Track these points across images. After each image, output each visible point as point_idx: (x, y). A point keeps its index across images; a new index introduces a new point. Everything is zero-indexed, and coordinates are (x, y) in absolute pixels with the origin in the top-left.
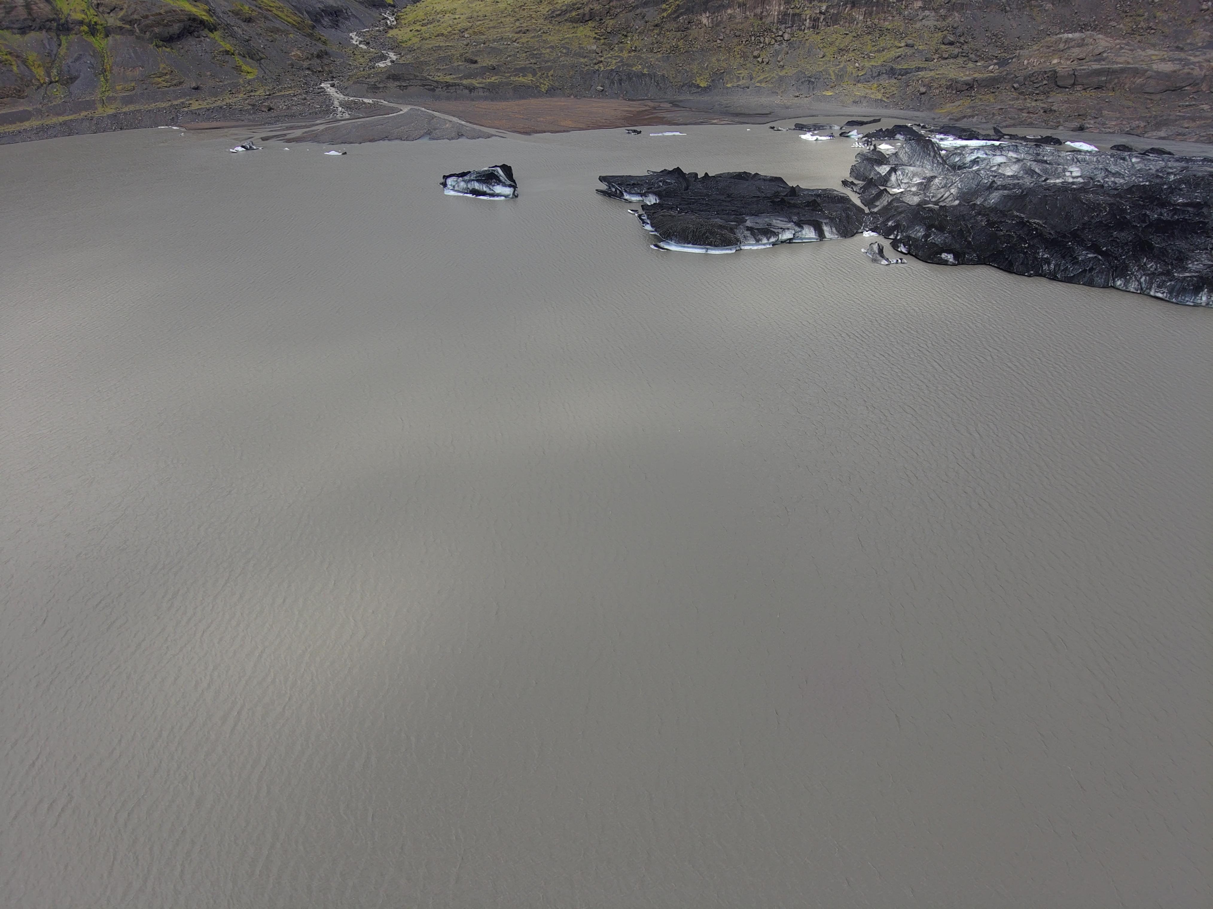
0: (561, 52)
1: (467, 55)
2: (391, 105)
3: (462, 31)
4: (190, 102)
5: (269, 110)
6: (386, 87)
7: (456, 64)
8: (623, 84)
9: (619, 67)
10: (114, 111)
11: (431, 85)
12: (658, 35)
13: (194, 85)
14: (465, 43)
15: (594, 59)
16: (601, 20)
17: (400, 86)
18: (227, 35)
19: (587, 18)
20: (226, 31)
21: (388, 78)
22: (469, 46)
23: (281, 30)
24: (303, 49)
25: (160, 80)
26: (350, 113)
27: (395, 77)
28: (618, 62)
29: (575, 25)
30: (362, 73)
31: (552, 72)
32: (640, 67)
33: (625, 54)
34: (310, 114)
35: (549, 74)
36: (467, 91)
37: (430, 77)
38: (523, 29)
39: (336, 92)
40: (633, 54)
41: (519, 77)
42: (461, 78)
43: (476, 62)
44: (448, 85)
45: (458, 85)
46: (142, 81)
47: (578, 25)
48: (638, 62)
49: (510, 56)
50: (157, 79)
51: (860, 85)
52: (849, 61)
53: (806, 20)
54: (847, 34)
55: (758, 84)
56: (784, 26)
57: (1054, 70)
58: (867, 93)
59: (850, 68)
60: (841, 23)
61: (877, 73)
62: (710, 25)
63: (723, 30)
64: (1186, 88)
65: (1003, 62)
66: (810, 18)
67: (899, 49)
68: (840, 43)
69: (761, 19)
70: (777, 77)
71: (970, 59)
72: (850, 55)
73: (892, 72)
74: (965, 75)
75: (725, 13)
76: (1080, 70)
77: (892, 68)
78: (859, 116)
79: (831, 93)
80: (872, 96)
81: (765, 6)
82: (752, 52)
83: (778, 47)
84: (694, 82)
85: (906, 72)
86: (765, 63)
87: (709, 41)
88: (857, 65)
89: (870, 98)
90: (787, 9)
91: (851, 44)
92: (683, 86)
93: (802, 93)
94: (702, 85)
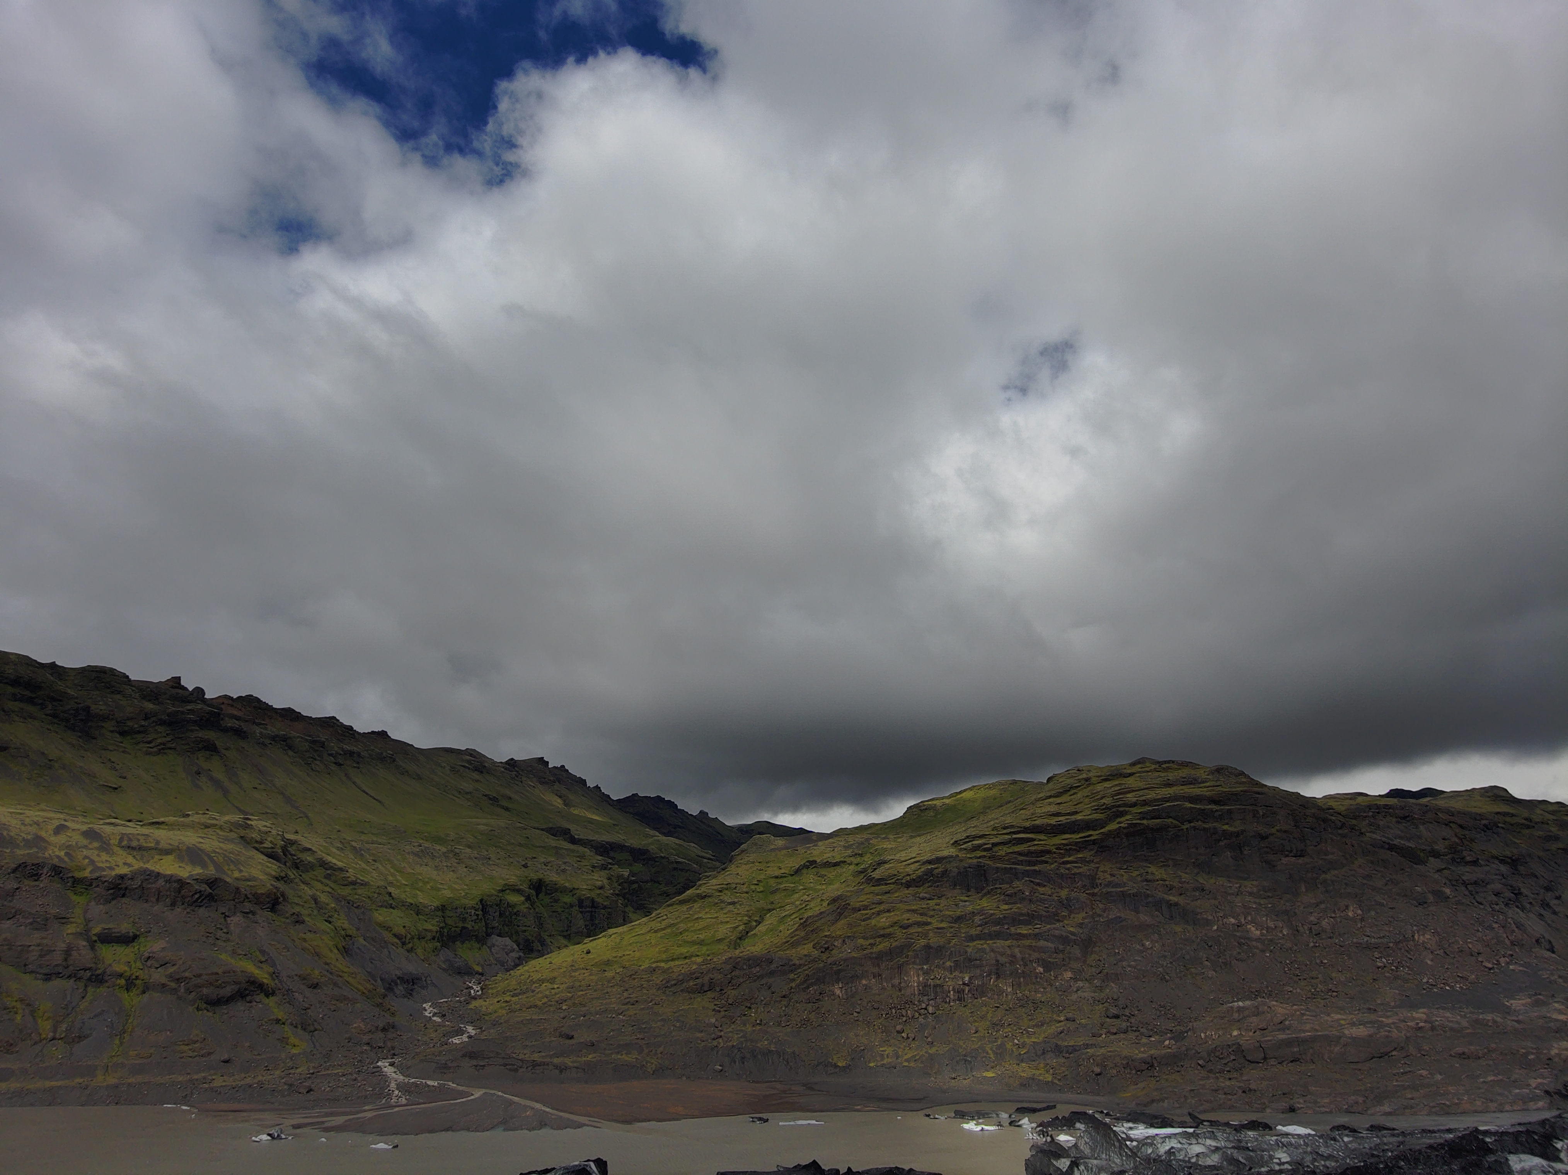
0: (674, 1025)
1: (563, 1029)
2: (461, 1088)
3: (560, 1002)
4: (214, 1077)
5: (308, 1092)
6: (458, 1066)
7: (547, 1040)
8: (746, 1063)
9: (742, 1043)
10: (116, 1081)
11: (513, 1065)
12: (786, 1007)
13: (226, 1057)
14: (562, 1015)
15: (712, 1033)
16: (721, 990)
17: (476, 1066)
18: (284, 1001)
19: (706, 988)
20: (285, 997)
21: (464, 1056)
22: (566, 1019)
23: (348, 998)
24: (368, 1020)
25: (187, 1048)
26: (408, 1097)
27: (472, 1055)
28: (741, 1037)
29: (693, 996)
30: (433, 1049)
31: (661, 1049)
32: (766, 1042)
33: (749, 1028)
34: (358, 1098)
35: (658, 1052)
36: (557, 1071)
37: (514, 1055)
38: (632, 1000)
39: (395, 1072)
40: (758, 1027)
41: (622, 1055)
42: (551, 1057)
43: (572, 1037)
44: (535, 1065)
45: (548, 1064)
46: (164, 1048)
47: (695, 996)
48: (763, 1037)
49: (613, 1030)
50: (182, 1047)
51: (1024, 1065)
52: (1006, 1037)
53: (949, 992)
54: (998, 1007)
55: (906, 1064)
56: (926, 998)
57: (1238, 1043)
58: (1034, 1075)
59: (1009, 1046)
60: (989, 995)
61: (1042, 1051)
62: (845, 997)
63: (859, 1002)
64: (1393, 1053)
65: (1178, 1037)
66: (954, 990)
67: (1060, 1024)
68: (992, 1017)
69: (900, 990)
70: (927, 1055)
71: (1142, 1034)
72: (1006, 1030)
73: (1058, 1050)
74: (1140, 1052)
75: (860, 983)
76: (1266, 1041)
77: (1057, 1045)
78: (1030, 1102)
79: (993, 1075)
80: (1041, 1078)
81: (902, 976)
82: (895, 1027)
83: (923, 1021)
84: (830, 1060)
85: (1074, 1049)
86: (911, 1039)
87: (844, 1014)
88: (1016, 1041)
89: (1039, 1080)
90: (927, 980)
91: (1005, 1018)
92: (817, 1066)
93: (960, 1074)
94: (840, 1064)
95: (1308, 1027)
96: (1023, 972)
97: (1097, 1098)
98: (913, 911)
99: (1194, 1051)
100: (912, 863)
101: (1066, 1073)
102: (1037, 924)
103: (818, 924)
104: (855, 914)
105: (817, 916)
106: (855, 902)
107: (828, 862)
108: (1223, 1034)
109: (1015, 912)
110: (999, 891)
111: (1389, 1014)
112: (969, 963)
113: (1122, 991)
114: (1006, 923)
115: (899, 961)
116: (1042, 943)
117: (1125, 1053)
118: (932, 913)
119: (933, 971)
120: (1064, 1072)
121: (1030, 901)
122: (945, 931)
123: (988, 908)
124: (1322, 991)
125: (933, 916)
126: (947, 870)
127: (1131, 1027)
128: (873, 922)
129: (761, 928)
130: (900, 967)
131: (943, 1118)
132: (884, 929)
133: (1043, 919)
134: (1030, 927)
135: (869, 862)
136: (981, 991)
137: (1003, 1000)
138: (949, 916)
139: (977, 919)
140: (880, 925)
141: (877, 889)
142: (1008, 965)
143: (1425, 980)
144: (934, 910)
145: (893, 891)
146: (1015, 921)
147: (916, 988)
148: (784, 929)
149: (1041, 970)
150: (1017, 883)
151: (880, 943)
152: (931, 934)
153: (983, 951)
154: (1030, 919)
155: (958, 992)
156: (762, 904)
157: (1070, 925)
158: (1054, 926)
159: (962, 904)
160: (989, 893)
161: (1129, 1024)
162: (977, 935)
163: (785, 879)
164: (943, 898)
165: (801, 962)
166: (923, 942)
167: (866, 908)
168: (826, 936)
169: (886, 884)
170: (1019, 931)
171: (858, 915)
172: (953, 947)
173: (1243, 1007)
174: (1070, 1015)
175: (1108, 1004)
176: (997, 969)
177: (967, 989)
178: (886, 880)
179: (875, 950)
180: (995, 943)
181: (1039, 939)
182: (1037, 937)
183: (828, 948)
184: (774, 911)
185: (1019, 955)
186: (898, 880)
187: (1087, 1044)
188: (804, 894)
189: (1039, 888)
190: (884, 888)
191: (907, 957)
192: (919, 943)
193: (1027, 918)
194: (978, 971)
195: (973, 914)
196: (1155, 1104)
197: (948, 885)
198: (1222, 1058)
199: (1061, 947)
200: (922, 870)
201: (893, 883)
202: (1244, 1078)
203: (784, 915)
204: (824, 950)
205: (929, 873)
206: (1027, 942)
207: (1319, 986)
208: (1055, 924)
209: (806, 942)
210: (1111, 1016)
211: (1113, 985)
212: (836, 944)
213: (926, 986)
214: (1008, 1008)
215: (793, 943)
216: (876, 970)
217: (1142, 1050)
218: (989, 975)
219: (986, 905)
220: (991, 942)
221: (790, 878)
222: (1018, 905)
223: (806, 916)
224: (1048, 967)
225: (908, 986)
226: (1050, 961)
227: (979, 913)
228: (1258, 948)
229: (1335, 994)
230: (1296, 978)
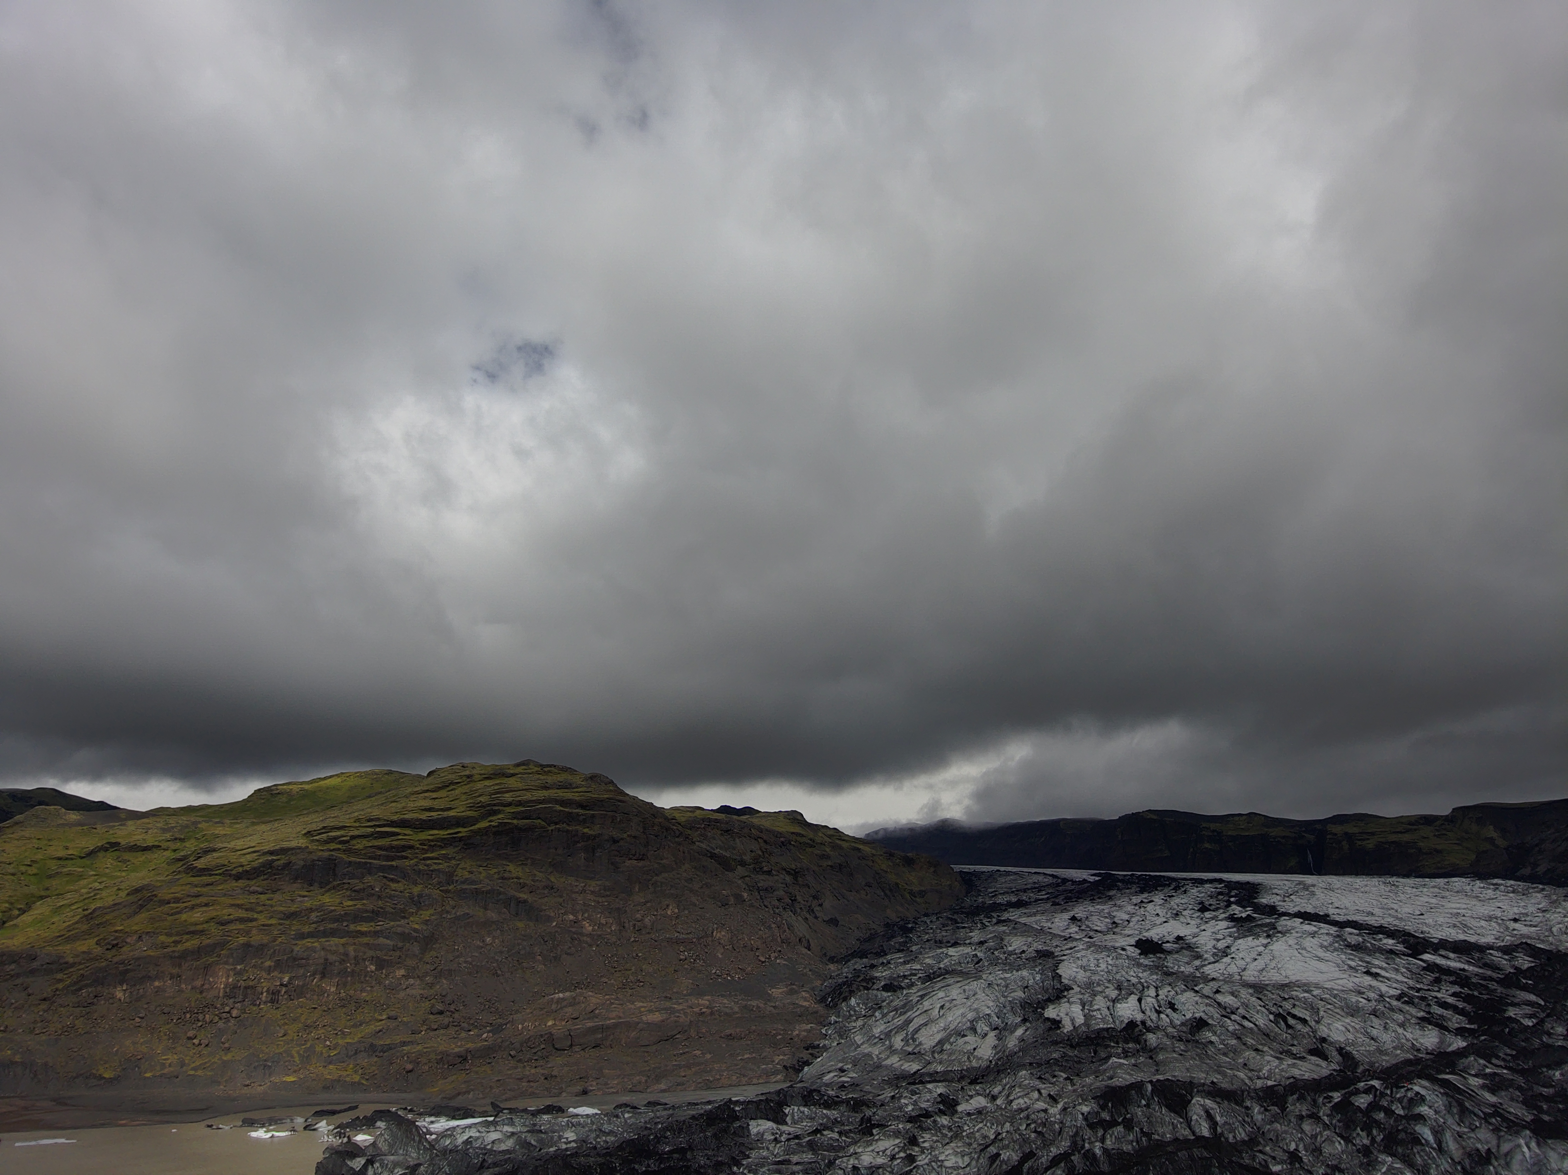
12: (44, 1012)
32: (10, 1051)
48: (6, 1046)
51: (331, 1067)
52: (318, 1039)
53: (262, 993)
54: (315, 1008)
55: (192, 1072)
56: (232, 1000)
57: (550, 1033)
58: (341, 1076)
59: (318, 1049)
60: (308, 996)
61: (354, 1051)
62: (128, 1000)
63: (146, 1006)
64: (677, 1036)
65: (497, 1029)
66: (268, 991)
67: (380, 1023)
68: (306, 1019)
69: (201, 993)
70: (219, 1062)
71: (462, 1029)
72: (320, 1032)
73: (372, 1049)
74: (457, 1046)
75: (151, 985)
76: (575, 1029)
77: (372, 1045)
78: (330, 1104)
79: (293, 1079)
80: (348, 1079)
81: (207, 977)
82: (186, 1033)
83: (223, 1025)
84: (94, 1071)
85: (389, 1048)
86: (203, 1045)
87: (124, 1019)
88: (328, 1043)
89: (345, 1081)
90: (238, 981)
91: (320, 1020)
92: (75, 1078)
93: (255, 1080)
94: (106, 1076)
95: (614, 1014)
96: (353, 970)
97: (404, 1095)
98: (239, 906)
99: (508, 1043)
100: (249, 853)
101: (376, 1072)
102: (380, 921)
103: (107, 917)
104: (162, 908)
105: (109, 908)
106: (165, 893)
107: (136, 845)
108: (539, 1025)
109: (359, 909)
110: (346, 886)
111: (681, 1001)
112: (293, 962)
113: (452, 987)
114: (347, 921)
115: (207, 960)
116: (382, 940)
117: (441, 1048)
118: (260, 909)
119: (247, 972)
120: (374, 1071)
121: (379, 897)
122: (272, 928)
123: (329, 904)
124: (632, 982)
125: (261, 912)
126: (290, 862)
127: (453, 1022)
128: (184, 917)
129: (26, 918)
130: (207, 968)
131: (227, 1128)
132: (196, 924)
133: (388, 916)
134: (371, 924)
135: (193, 849)
136: (300, 992)
137: (324, 1000)
138: (281, 912)
139: (313, 916)
140: (193, 920)
141: (196, 880)
142: (337, 964)
143: (714, 971)
144: (264, 905)
145: (218, 882)
146: (357, 917)
147: (222, 991)
148: (60, 920)
149: (373, 968)
150: (369, 879)
151: (187, 940)
152: (254, 932)
153: (313, 949)
154: (375, 915)
155: (273, 993)
156: (33, 889)
157: (415, 923)
158: (398, 923)
159: (299, 899)
160: (334, 888)
161: (451, 1019)
162: (309, 933)
163: (71, 862)
164: (278, 893)
165: (77, 960)
166: (242, 940)
167: (177, 900)
168: (116, 931)
169: (211, 875)
170: (359, 928)
171: (166, 908)
172: (277, 945)
173: (562, 999)
174: (392, 1014)
175: (435, 1000)
176: (325, 968)
177: (284, 990)
178: (211, 870)
179: (180, 947)
180: (327, 941)
181: (379, 937)
182: (376, 934)
183: (117, 944)
184: (48, 899)
185: (352, 954)
186: (226, 870)
187: (404, 1042)
188: (95, 881)
189: (391, 884)
190: (205, 879)
191: (219, 956)
192: (237, 941)
193: (371, 915)
194: (301, 971)
195: (311, 910)
196: (460, 1097)
197: (287, 879)
198: (533, 1048)
199: (400, 944)
200: (260, 861)
201: (220, 874)
202: (549, 1066)
203: (61, 904)
204: (110, 947)
205: (270, 864)
206: (365, 940)
207: (631, 977)
208: (400, 921)
209: (87, 937)
210: (434, 1010)
211: (445, 982)
212: (128, 940)
213: (235, 987)
214: (326, 1009)
215: (69, 937)
216: (175, 971)
217: (459, 1044)
218: (314, 974)
219: (328, 901)
220: (324, 940)
221: (79, 861)
222: (365, 902)
223: (93, 907)
224: (381, 964)
225: (212, 988)
226: (384, 960)
227: (317, 909)
228: (587, 943)
229: (642, 984)
230: (613, 970)
